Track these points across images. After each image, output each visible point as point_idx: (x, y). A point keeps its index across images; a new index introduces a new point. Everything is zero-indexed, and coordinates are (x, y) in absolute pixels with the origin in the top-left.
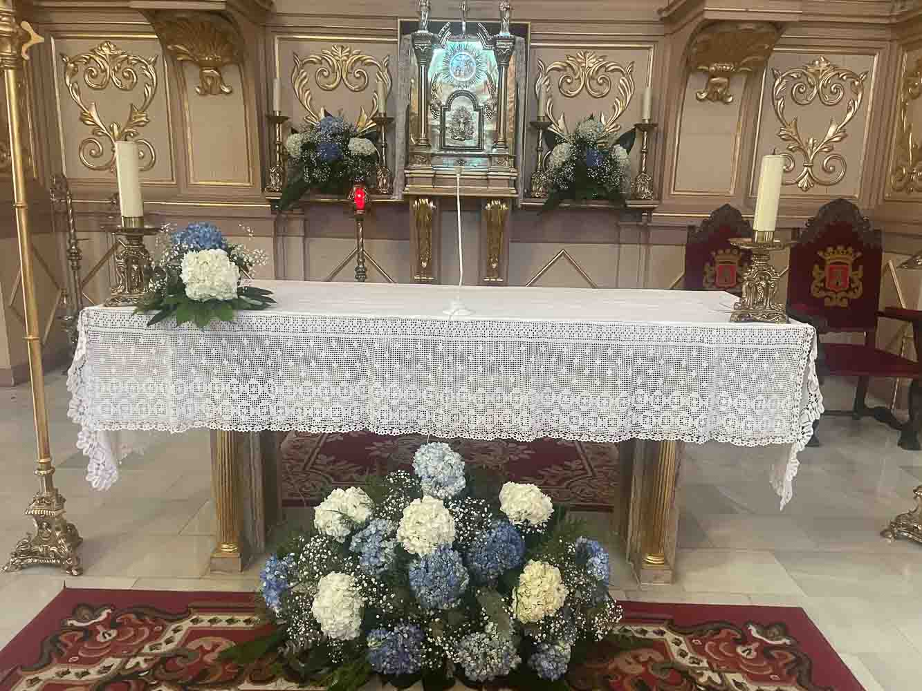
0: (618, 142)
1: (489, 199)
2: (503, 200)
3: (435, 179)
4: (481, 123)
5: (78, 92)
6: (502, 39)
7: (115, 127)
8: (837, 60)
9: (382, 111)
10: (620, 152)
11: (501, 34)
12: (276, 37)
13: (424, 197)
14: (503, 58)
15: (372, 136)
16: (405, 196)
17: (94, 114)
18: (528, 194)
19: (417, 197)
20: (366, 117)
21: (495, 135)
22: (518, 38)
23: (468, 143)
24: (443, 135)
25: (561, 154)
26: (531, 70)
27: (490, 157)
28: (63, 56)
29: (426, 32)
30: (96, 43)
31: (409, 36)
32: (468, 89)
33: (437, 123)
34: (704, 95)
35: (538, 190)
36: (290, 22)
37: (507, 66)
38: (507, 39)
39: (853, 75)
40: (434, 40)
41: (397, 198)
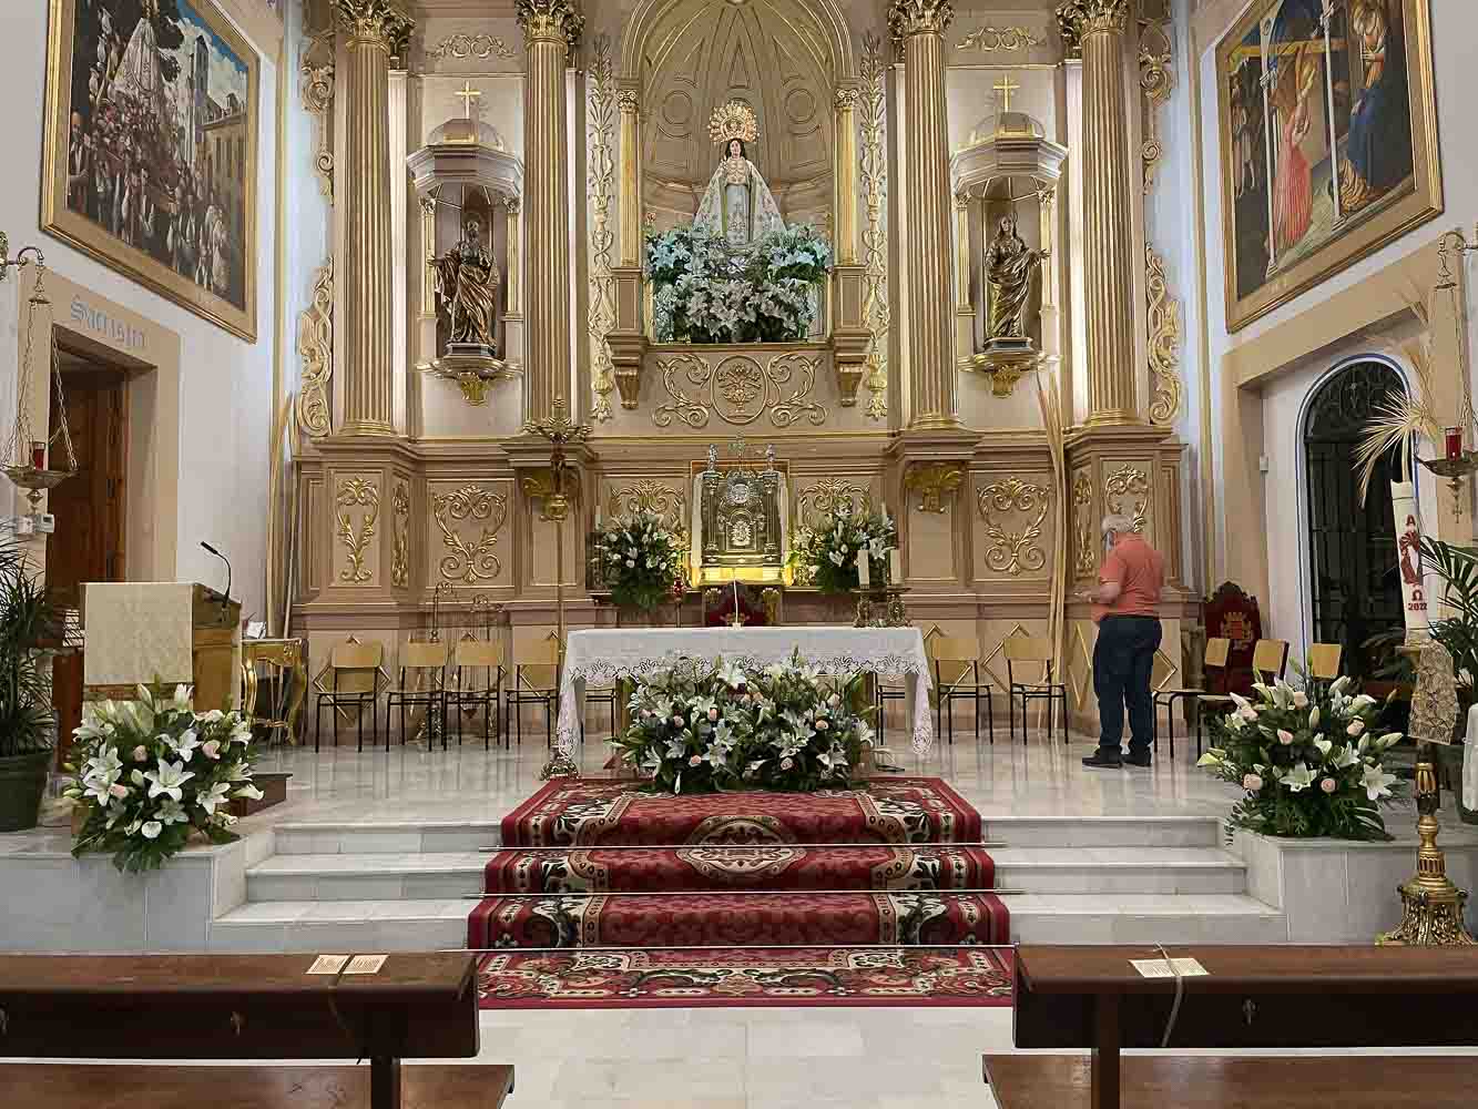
4: (756, 534)
5: (444, 521)
7: (472, 547)
11: (768, 471)
12: (600, 476)
13: (715, 587)
16: (699, 587)
17: (455, 537)
21: (766, 541)
22: (780, 474)
26: (790, 494)
28: (434, 495)
29: (714, 471)
30: (458, 486)
31: (701, 475)
34: (921, 507)
36: (609, 466)
38: (773, 475)
39: (1038, 488)
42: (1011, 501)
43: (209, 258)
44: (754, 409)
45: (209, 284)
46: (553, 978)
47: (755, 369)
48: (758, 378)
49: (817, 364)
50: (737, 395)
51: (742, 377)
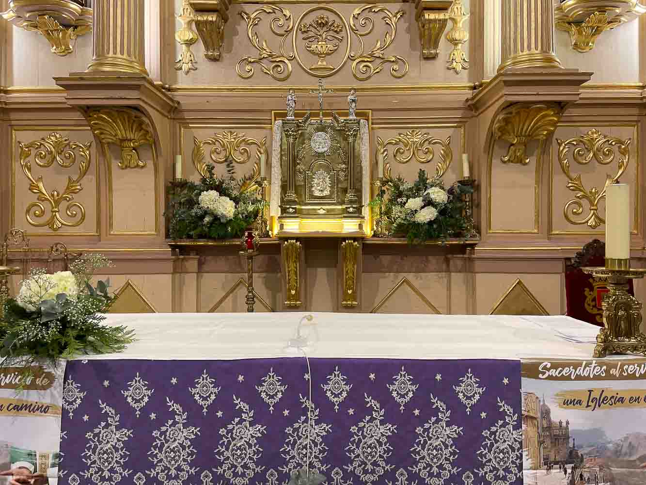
1: (344, 239)
2: (355, 239)
4: (336, 183)
5: (29, 170)
6: (350, 122)
7: (55, 193)
8: (606, 130)
12: (182, 126)
13: (292, 238)
14: (351, 135)
17: (40, 185)
19: (287, 239)
24: (306, 192)
26: (372, 145)
28: (20, 143)
29: (293, 118)
30: (46, 133)
32: (325, 158)
33: (302, 183)
34: (506, 159)
35: (383, 231)
36: (192, 116)
37: (355, 141)
39: (619, 141)
42: (591, 155)
44: (335, 62)
47: (338, 21)
48: (341, 31)
49: (399, 16)
50: (319, 47)
51: (325, 29)
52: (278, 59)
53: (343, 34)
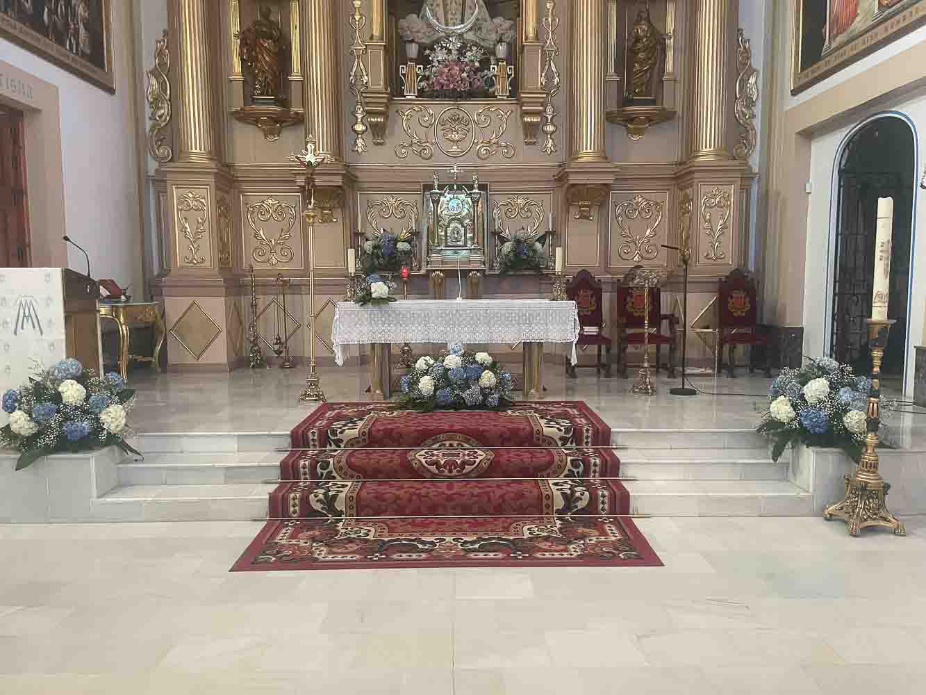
0: (537, 241)
1: (471, 271)
2: (478, 271)
3: (443, 262)
4: (465, 234)
5: (254, 222)
6: (474, 193)
7: (273, 241)
8: (647, 196)
9: (414, 228)
10: (538, 245)
11: (474, 191)
12: (359, 192)
13: (438, 270)
14: (475, 202)
15: (409, 241)
16: (428, 271)
17: (262, 233)
18: (491, 268)
19: (434, 271)
20: (405, 231)
21: (472, 239)
22: (482, 192)
23: (459, 243)
24: (446, 239)
25: (507, 247)
26: (489, 207)
27: (470, 250)
28: (247, 204)
29: (437, 191)
30: (264, 198)
31: (429, 193)
32: (459, 217)
33: (443, 233)
34: (578, 216)
35: (496, 266)
36: (366, 185)
37: (477, 206)
38: (478, 193)
39: (657, 204)
40: (441, 194)
41: (423, 272)
42: (637, 212)
43: (77, 31)
44: (466, 145)
45: (77, 50)
46: (322, 546)
47: (466, 117)
48: (468, 124)
49: (508, 114)
50: (453, 136)
51: (457, 122)
52: (424, 145)
53: (470, 126)
